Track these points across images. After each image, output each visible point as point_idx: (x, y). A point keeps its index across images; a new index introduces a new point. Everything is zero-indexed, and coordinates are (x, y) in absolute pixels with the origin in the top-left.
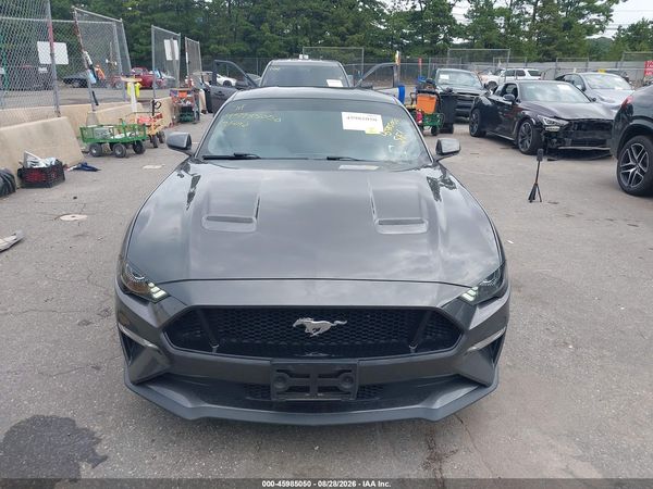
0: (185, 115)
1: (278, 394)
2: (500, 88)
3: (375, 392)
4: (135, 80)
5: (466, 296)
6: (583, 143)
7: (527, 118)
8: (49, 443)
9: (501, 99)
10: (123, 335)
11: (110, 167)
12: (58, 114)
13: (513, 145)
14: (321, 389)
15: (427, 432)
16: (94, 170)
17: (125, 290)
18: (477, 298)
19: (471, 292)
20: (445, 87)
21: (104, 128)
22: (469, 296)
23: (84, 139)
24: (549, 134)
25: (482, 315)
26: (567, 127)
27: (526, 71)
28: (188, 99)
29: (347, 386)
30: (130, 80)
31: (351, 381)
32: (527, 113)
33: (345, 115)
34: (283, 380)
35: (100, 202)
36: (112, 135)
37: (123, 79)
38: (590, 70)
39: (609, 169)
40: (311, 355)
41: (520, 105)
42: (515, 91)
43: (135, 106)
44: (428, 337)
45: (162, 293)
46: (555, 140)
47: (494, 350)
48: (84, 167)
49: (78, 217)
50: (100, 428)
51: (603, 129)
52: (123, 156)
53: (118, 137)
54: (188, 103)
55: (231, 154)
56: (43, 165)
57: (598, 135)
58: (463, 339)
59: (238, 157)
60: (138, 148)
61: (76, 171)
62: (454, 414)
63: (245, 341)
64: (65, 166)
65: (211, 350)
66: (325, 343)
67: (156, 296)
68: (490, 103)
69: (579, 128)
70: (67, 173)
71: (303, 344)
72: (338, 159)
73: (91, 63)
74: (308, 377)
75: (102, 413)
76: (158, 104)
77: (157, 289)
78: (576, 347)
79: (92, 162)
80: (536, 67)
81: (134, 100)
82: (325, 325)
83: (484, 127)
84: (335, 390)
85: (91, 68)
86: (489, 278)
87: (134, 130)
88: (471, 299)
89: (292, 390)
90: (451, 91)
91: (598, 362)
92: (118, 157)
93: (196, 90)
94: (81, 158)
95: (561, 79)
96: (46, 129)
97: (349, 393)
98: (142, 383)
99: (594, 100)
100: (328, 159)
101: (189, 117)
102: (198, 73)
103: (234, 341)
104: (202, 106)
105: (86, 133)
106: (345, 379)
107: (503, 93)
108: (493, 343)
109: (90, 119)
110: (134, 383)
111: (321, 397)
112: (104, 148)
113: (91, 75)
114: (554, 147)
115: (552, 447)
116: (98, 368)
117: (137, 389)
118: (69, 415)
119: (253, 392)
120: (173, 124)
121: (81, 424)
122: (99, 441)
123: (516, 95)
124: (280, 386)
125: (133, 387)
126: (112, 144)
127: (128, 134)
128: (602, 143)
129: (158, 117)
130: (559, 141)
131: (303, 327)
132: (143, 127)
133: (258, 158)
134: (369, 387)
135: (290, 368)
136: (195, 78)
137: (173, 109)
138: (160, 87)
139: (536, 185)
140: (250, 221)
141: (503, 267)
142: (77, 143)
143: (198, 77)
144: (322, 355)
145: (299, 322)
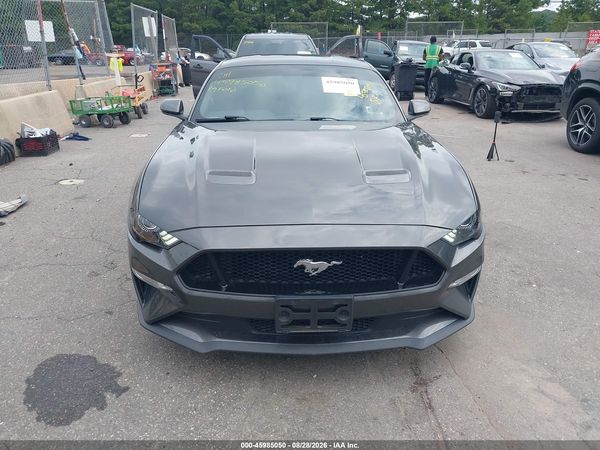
0: (164, 88)
1: (283, 326)
2: (456, 58)
3: (367, 325)
4: (118, 55)
5: (447, 238)
6: (534, 106)
7: (482, 85)
8: (75, 377)
9: (458, 68)
10: (136, 279)
11: (99, 137)
12: (50, 87)
13: (470, 110)
14: (321, 322)
15: (413, 361)
16: (86, 139)
17: (138, 239)
18: (456, 239)
19: (451, 234)
20: (405, 58)
21: (92, 101)
22: (450, 238)
23: (73, 110)
24: (503, 99)
25: (461, 255)
26: (520, 92)
27: (477, 42)
28: (166, 73)
29: (343, 319)
30: (114, 56)
31: (347, 313)
32: (482, 80)
33: (324, 79)
34: (287, 314)
35: (94, 168)
36: (100, 107)
37: (107, 55)
38: (537, 40)
39: (559, 130)
40: (309, 293)
41: (475, 73)
42: (471, 60)
43: (119, 80)
44: (414, 275)
45: (175, 240)
46: (508, 104)
47: (470, 287)
48: (75, 137)
49: (76, 182)
50: (119, 363)
51: (551, 93)
52: (111, 126)
53: (105, 108)
54: (167, 77)
55: (223, 117)
56: (39, 135)
57: (548, 99)
58: (445, 276)
59: (229, 120)
60: (124, 118)
61: (69, 141)
62: (434, 345)
63: (251, 281)
64: (58, 137)
65: (220, 289)
66: (322, 282)
67: (169, 243)
68: (447, 72)
69: (531, 93)
70: (61, 142)
71: (304, 282)
72: (321, 119)
73: (77, 39)
74: (309, 311)
75: (119, 351)
76: (141, 78)
77: (169, 236)
78: (539, 286)
79: (83, 132)
80: (487, 38)
81: (118, 75)
82: (323, 265)
83: (442, 94)
84: (333, 322)
85: (77, 44)
86: (465, 223)
87: (120, 102)
88: (451, 240)
89: (295, 323)
90: (411, 61)
91: (560, 298)
92: (106, 127)
93: (174, 65)
94: (72, 129)
95: (511, 48)
96: (40, 101)
97: (345, 325)
98: (156, 322)
99: (543, 67)
100: (312, 119)
101: (168, 90)
102: (174, 49)
103: (241, 281)
104: (180, 80)
105: (75, 105)
106: (341, 313)
107: (460, 62)
108: (469, 281)
109: (78, 92)
110: (148, 323)
111: (320, 329)
112: (93, 120)
113: (78, 51)
114: (508, 110)
115: (524, 371)
116: (110, 313)
117: (152, 328)
118: (90, 353)
119: (259, 326)
120: (154, 97)
121: (102, 360)
122: (119, 374)
123: (472, 63)
124: (284, 320)
125: (148, 326)
126: (100, 116)
127: (115, 106)
128: (552, 106)
129: (141, 90)
130: (512, 105)
131: (303, 267)
132: (129, 98)
133: (248, 120)
134: (361, 320)
135: (293, 304)
136: (172, 53)
137: (153, 82)
138: (139, 64)
139: (494, 144)
140: (249, 175)
141: (478, 212)
142: (67, 114)
143: (174, 53)
144: (319, 292)
145: (300, 263)
